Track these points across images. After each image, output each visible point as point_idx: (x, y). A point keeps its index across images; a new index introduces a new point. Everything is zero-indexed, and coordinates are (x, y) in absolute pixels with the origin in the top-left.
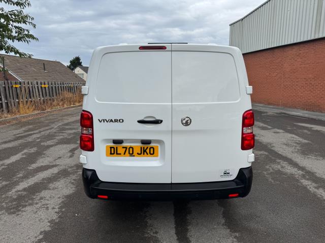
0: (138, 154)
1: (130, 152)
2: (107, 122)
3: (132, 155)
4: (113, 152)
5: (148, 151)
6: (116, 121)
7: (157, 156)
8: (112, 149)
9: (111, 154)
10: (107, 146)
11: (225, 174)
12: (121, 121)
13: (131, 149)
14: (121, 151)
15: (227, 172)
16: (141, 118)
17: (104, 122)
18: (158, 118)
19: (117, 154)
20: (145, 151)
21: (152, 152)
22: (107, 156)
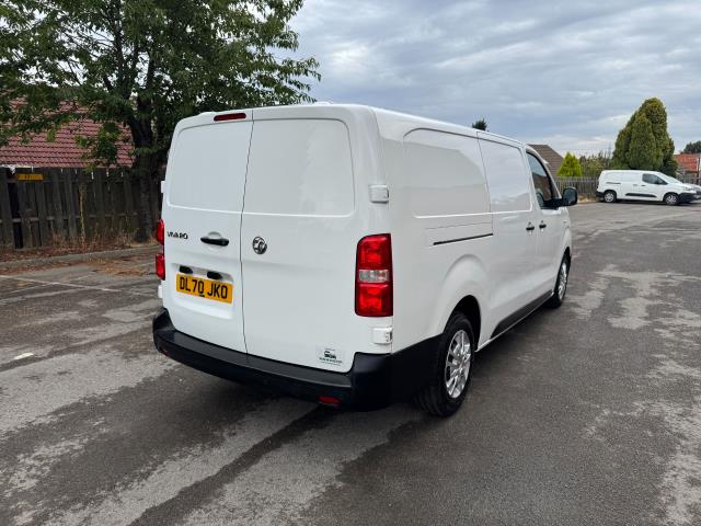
0: (209, 294)
1: (200, 290)
3: (201, 294)
4: (183, 286)
5: (219, 290)
6: (181, 236)
7: (230, 302)
8: (182, 281)
9: (181, 288)
10: (176, 276)
11: (327, 356)
12: (186, 236)
13: (201, 284)
14: (191, 285)
15: (332, 353)
16: (205, 235)
17: (172, 236)
18: (223, 236)
19: (187, 289)
20: (216, 291)
21: (224, 295)
22: (178, 290)
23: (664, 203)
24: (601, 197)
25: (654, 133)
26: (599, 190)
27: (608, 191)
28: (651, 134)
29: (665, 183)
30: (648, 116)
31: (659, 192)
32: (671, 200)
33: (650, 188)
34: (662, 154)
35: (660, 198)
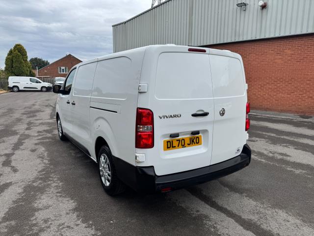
0: (188, 144)
1: (182, 144)
2: (167, 117)
3: (183, 146)
4: (169, 145)
5: (195, 141)
6: (175, 116)
7: (201, 144)
8: (169, 143)
9: (168, 148)
10: (164, 141)
11: (238, 151)
12: (179, 116)
13: (183, 141)
14: (175, 144)
16: (194, 112)
17: (164, 118)
18: (206, 111)
19: (173, 147)
20: (193, 141)
21: (197, 142)
22: (165, 150)
23: (41, 91)
24: (11, 89)
25: (24, 60)
26: (9, 86)
27: (14, 86)
28: (22, 60)
29: (41, 83)
30: (19, 52)
31: (38, 86)
32: (44, 89)
33: (34, 85)
34: (28, 69)
35: (39, 89)
